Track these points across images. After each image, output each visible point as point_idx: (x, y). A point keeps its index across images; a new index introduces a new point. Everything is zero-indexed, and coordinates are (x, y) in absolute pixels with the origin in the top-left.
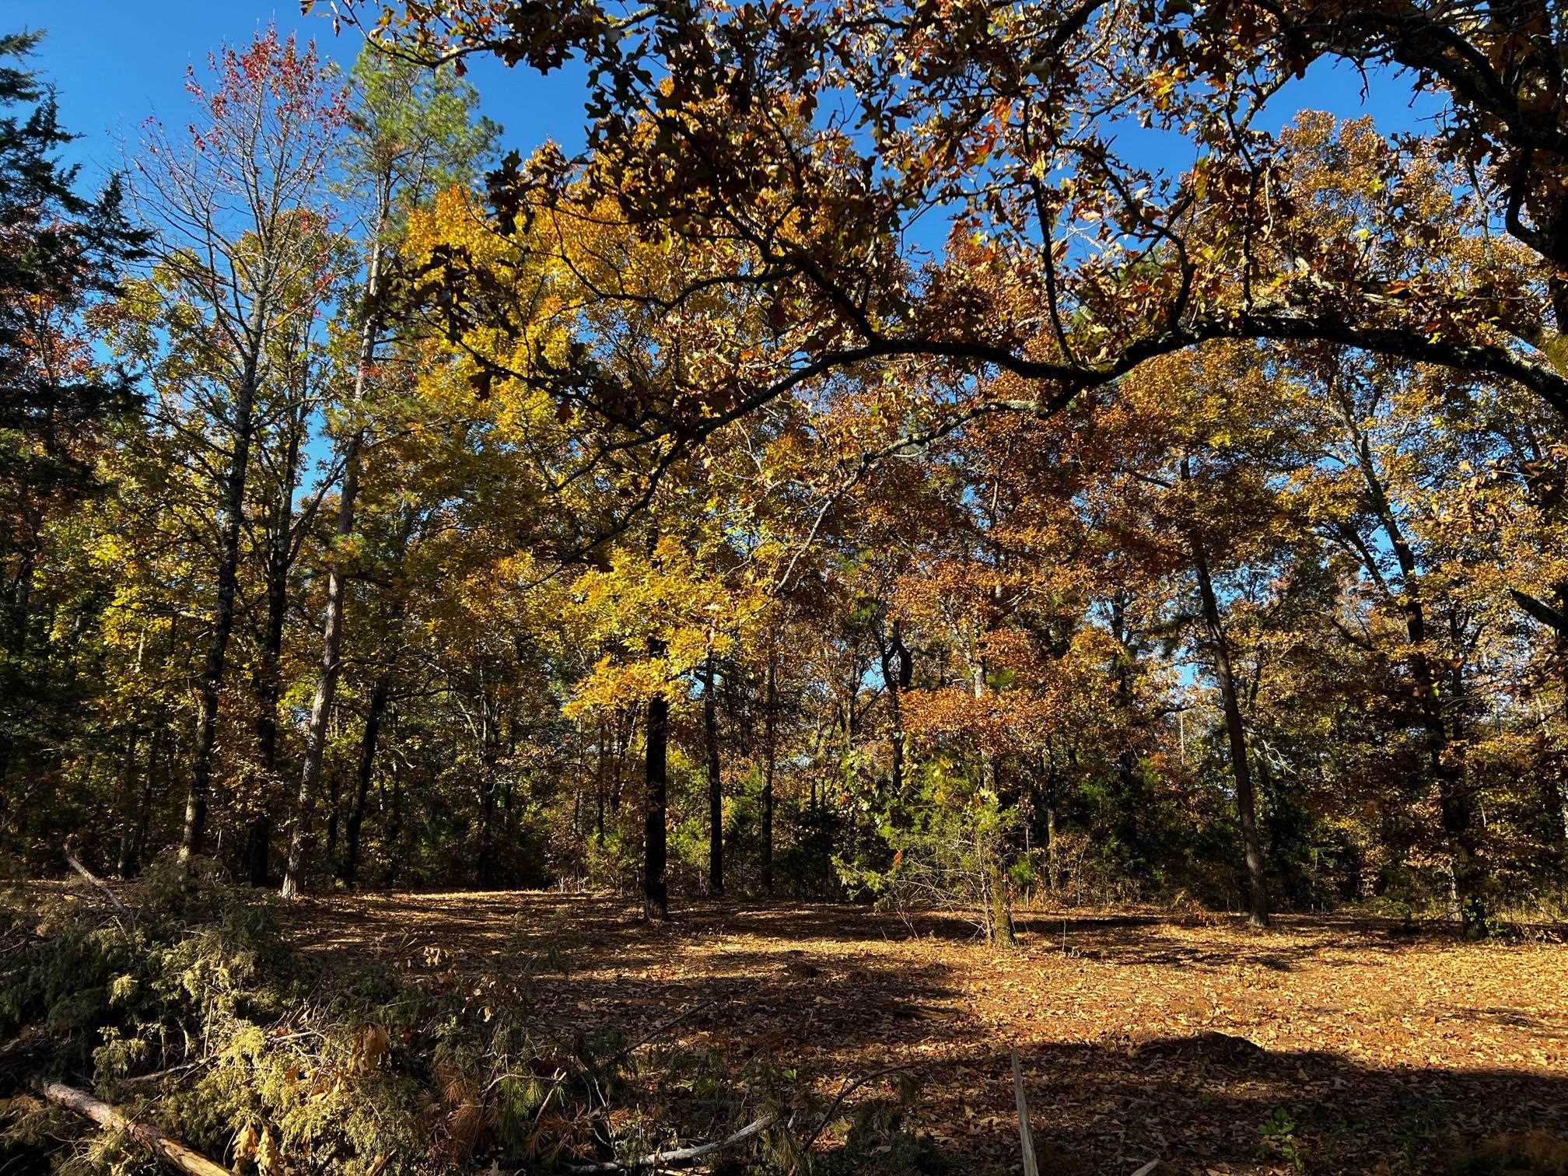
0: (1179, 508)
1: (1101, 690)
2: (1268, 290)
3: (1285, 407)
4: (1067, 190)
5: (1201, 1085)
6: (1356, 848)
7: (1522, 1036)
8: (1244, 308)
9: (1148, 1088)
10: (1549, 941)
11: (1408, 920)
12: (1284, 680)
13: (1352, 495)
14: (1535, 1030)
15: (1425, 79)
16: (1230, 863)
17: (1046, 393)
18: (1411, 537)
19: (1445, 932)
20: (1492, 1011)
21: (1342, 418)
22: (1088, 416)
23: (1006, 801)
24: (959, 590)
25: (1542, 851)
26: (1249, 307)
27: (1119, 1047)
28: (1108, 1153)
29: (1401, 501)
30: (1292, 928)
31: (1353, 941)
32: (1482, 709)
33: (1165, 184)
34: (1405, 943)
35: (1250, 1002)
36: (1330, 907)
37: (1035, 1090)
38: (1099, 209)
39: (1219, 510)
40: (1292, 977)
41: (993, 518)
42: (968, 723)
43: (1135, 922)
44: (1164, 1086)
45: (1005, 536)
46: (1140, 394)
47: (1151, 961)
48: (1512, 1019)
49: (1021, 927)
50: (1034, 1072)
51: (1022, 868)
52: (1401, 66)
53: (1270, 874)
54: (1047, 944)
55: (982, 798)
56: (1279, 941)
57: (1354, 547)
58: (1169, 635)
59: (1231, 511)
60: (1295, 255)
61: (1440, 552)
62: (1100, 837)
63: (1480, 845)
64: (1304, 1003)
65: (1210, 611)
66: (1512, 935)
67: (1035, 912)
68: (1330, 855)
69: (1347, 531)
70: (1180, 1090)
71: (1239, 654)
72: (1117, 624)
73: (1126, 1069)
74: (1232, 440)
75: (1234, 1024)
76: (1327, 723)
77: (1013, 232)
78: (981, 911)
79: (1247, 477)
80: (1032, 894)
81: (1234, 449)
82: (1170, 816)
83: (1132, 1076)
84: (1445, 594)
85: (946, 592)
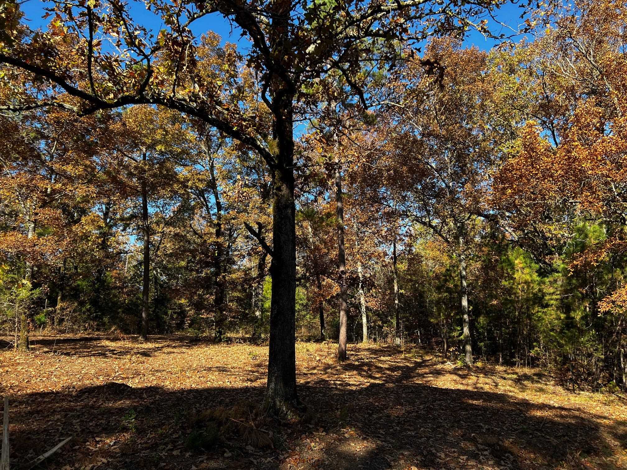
0: (139, 171)
1: (94, 241)
2: (183, 93)
3: (187, 142)
4: (104, 18)
5: (102, 404)
6: (185, 310)
7: (224, 376)
8: (172, 96)
9: (78, 408)
10: (240, 343)
11: (197, 337)
12: (169, 246)
13: (205, 181)
14: (229, 373)
15: (244, 34)
16: (136, 315)
17: (84, 105)
18: (222, 200)
19: (208, 341)
20: (217, 367)
21: (207, 151)
22: (106, 123)
23: (35, 286)
24: (28, 187)
25: (243, 312)
26: (174, 96)
27: (69, 392)
28: (52, 437)
29: (221, 186)
30: (156, 340)
31: (177, 344)
32: (234, 263)
33: (152, 36)
34: (194, 345)
35: (132, 369)
36: (172, 332)
37: (23, 414)
38: (118, 33)
39: (154, 176)
40: (151, 359)
41: (52, 157)
42: (21, 249)
43: (91, 339)
44: (86, 406)
45: (56, 167)
46: (131, 120)
47: (94, 355)
48: (222, 370)
49: (33, 343)
50: (24, 406)
51: (41, 317)
52: (237, 25)
53: (152, 320)
54: (46, 349)
55: (23, 284)
56: (150, 345)
57: (202, 200)
58: (126, 222)
59: (160, 176)
60: (195, 82)
61: (231, 207)
62: (82, 304)
63: (224, 310)
64: (152, 368)
65: (145, 215)
66: (229, 341)
67: (44, 336)
68: (175, 313)
69: (201, 193)
70: (92, 407)
71: (154, 233)
72: (106, 214)
73: (70, 401)
74: (165, 149)
75: (123, 378)
76: (183, 263)
77: (76, 27)
78: (14, 336)
79: (168, 165)
80: (44, 328)
81: (166, 153)
82: (115, 296)
83: (72, 403)
84: (229, 222)
85: (21, 186)
